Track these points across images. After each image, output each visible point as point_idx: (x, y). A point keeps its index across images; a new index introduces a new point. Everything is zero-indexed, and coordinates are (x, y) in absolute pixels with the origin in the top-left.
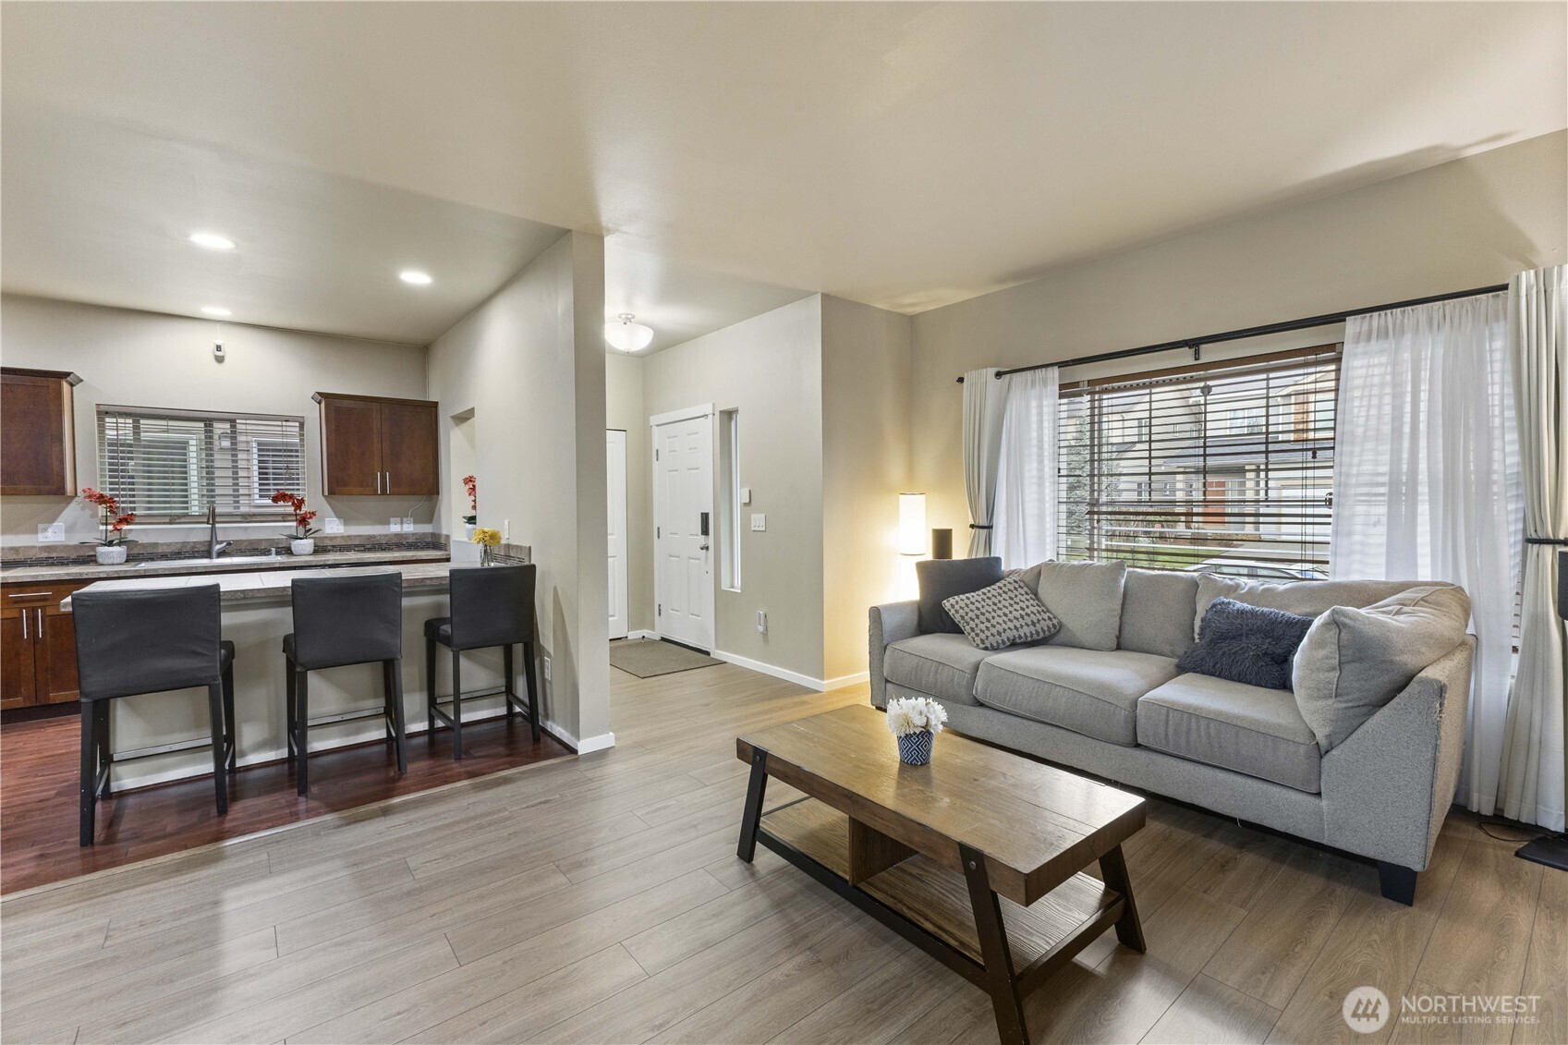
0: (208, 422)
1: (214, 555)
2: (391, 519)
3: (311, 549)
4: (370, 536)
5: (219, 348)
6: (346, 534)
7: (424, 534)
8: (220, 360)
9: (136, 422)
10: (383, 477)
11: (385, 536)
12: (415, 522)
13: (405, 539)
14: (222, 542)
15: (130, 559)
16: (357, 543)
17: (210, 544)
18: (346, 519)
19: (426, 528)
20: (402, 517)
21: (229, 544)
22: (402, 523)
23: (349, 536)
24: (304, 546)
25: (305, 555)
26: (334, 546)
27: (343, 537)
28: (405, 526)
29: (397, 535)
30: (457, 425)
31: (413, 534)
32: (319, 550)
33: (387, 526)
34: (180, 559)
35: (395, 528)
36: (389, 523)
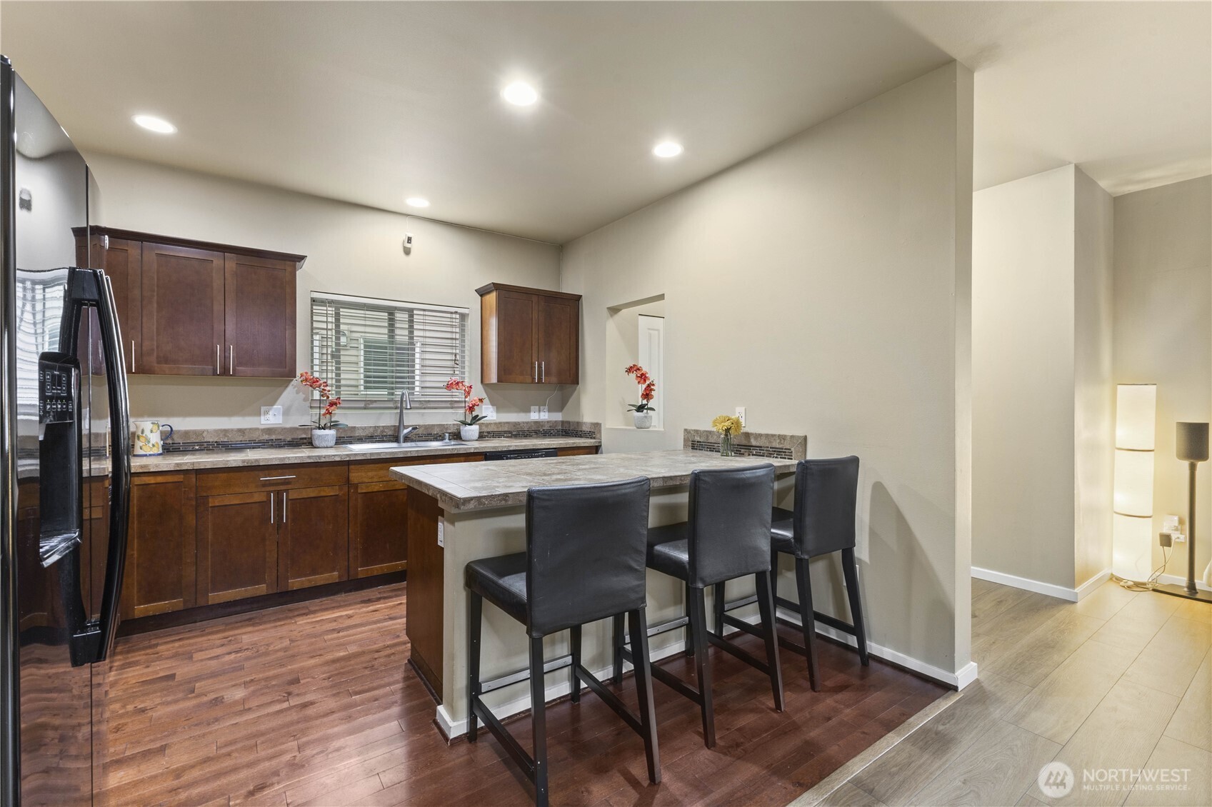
0: (391, 312)
1: (402, 440)
2: (532, 407)
3: (477, 435)
4: (515, 423)
5: (409, 240)
6: (497, 421)
7: (556, 421)
8: (407, 252)
9: (337, 309)
10: (540, 367)
11: (527, 423)
12: (549, 411)
13: (542, 426)
14: (408, 427)
15: (340, 441)
16: (506, 429)
17: (397, 429)
18: (499, 407)
19: (558, 417)
20: (540, 404)
21: (413, 429)
22: (539, 411)
23: (500, 423)
24: (472, 431)
25: (474, 440)
26: (488, 432)
27: (495, 424)
28: (542, 414)
29: (536, 423)
30: (612, 316)
31: (548, 422)
32: (482, 436)
33: (528, 414)
34: (372, 442)
35: (535, 416)
36: (529, 411)
